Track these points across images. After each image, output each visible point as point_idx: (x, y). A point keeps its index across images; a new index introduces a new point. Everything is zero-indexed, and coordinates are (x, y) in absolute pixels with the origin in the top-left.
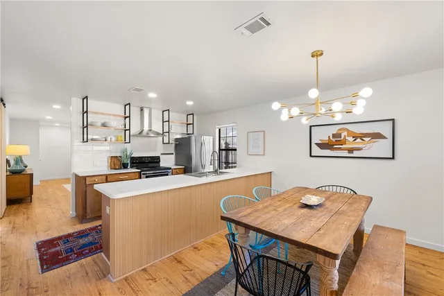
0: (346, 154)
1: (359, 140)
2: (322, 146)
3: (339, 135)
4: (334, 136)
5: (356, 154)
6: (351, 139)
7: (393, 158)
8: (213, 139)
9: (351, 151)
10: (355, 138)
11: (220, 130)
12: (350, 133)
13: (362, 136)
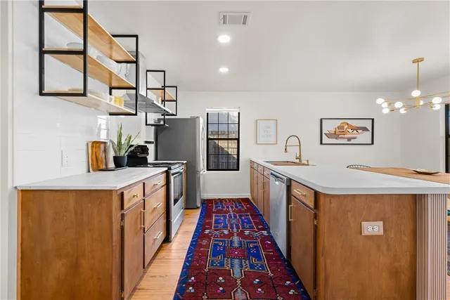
0: (345, 141)
1: (355, 132)
2: (329, 136)
3: (342, 128)
4: (339, 128)
5: (353, 141)
6: (350, 131)
7: (373, 144)
9: (349, 139)
11: (208, 114)
12: (350, 126)
13: (357, 129)
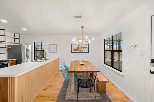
2: (74, 50)
3: (78, 47)
4: (77, 47)
6: (81, 48)
7: (88, 52)
8: (31, 47)
9: (81, 51)
10: (82, 48)
11: (34, 43)
12: (81, 47)
